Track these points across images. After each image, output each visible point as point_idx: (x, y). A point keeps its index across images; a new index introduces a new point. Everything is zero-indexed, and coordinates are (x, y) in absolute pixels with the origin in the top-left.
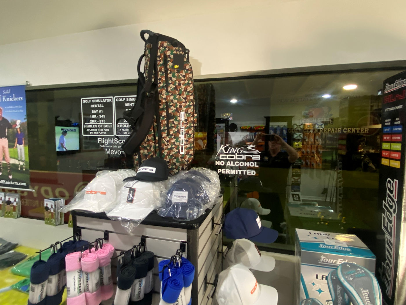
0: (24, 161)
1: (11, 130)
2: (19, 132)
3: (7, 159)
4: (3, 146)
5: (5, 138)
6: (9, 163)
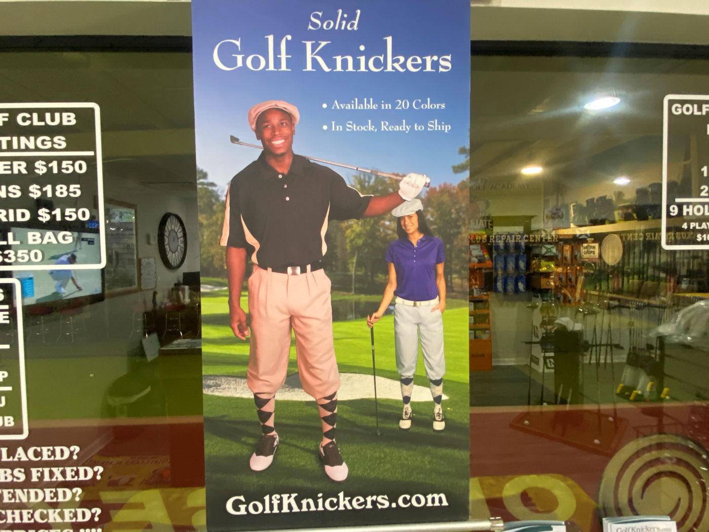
0: (437, 383)
1: (354, 226)
2: (416, 238)
3: (320, 377)
4: (290, 311)
5: (313, 270)
6: (334, 399)
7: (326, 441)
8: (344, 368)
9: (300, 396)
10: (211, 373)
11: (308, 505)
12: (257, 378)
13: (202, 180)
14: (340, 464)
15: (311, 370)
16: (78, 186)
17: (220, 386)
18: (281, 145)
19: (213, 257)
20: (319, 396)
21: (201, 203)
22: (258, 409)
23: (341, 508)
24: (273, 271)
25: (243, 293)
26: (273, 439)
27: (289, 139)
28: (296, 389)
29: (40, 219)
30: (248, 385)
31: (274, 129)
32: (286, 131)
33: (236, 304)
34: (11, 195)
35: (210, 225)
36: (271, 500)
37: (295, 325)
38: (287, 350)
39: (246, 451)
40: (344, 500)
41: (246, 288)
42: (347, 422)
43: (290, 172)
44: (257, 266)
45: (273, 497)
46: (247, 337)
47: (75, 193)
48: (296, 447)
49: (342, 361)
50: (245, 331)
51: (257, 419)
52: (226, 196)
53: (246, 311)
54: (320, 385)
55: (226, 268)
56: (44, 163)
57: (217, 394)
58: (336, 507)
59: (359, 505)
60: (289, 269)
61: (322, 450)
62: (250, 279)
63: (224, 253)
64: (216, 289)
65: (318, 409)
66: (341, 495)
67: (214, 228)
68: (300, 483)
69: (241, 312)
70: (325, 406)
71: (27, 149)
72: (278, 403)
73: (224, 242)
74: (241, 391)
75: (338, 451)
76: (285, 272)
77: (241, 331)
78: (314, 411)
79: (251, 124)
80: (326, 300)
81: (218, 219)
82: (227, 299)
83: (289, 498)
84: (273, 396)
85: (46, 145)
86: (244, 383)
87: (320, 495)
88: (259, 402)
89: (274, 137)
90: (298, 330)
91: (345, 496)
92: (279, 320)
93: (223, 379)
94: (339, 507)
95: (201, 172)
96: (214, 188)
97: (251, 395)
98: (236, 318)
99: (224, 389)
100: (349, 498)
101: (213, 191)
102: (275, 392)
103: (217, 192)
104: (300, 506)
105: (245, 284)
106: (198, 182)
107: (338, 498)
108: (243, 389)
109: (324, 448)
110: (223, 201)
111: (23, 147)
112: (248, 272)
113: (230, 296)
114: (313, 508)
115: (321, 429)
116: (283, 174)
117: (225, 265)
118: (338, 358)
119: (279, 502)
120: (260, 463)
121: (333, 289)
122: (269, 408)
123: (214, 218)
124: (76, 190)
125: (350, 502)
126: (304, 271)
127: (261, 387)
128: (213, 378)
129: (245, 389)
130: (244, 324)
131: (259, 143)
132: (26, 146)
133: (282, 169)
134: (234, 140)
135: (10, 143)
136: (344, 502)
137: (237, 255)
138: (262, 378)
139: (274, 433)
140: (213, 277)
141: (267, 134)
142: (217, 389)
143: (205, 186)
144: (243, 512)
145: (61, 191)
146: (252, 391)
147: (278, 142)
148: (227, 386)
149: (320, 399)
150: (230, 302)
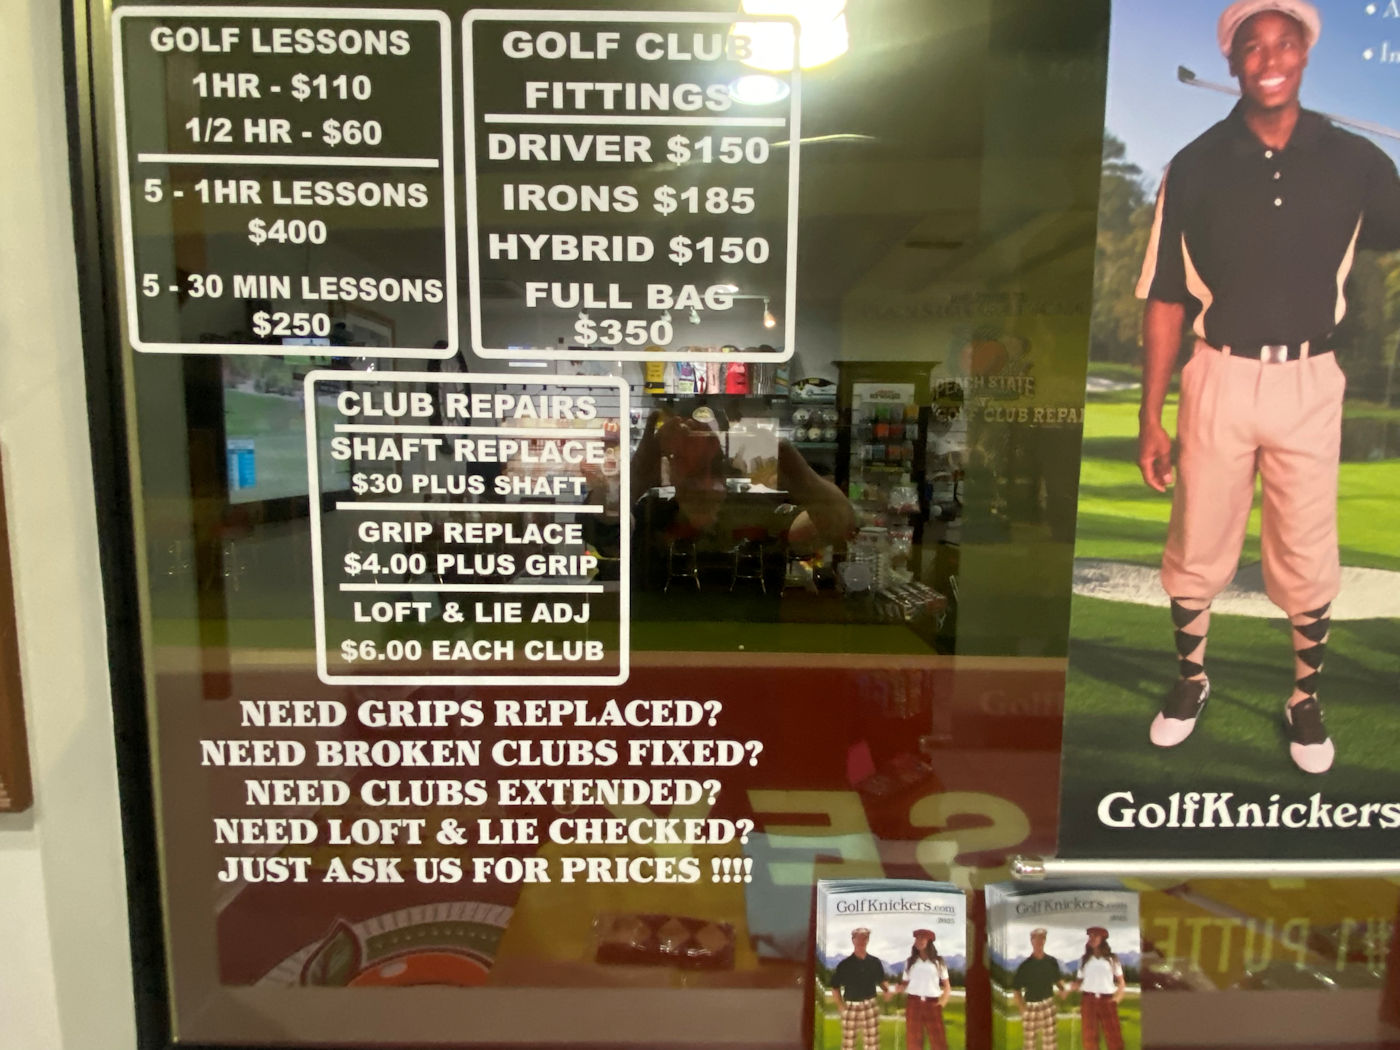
3: (1302, 571)
4: (1256, 438)
5: (1312, 353)
6: (1324, 617)
7: (1300, 696)
8: (1350, 557)
9: (1257, 607)
10: (1093, 554)
11: (1250, 816)
12: (1180, 569)
13: (1113, 161)
14: (1320, 740)
15: (1288, 559)
16: (750, 191)
17: (1107, 579)
18: (1277, 90)
19: (1117, 321)
20: (1296, 610)
21: (1105, 208)
22: (1177, 629)
23: (1313, 824)
24: (1232, 353)
25: (1170, 397)
26: (1199, 687)
27: (1294, 76)
28: (1253, 595)
29: (673, 257)
30: (1163, 583)
31: (1266, 55)
32: (1290, 59)
33: (1153, 420)
34: (618, 207)
35: (1120, 255)
36: (1182, 802)
37: (1265, 465)
38: (1243, 514)
39: (1145, 707)
40: (1320, 809)
41: (1175, 388)
42: (1344, 661)
43: (1289, 146)
44: (1203, 344)
45: (1187, 798)
46: (1169, 486)
47: (743, 205)
48: (1241, 704)
49: (1348, 542)
50: (1165, 474)
51: (1172, 648)
52: (1158, 195)
53: (1172, 433)
54: (1298, 589)
55: (1141, 343)
56: (685, 141)
57: (1100, 594)
58: (1304, 822)
59: (1347, 820)
60: (1266, 351)
61: (1289, 713)
62: (1188, 367)
63: (1141, 314)
64: (1119, 387)
65: (1290, 635)
66: (1316, 799)
67: (1126, 260)
68: (1241, 773)
69: (1160, 436)
70: (1304, 630)
71: (654, 110)
72: (1215, 619)
73: (1143, 292)
74: (1147, 592)
75: (1319, 716)
76: (1256, 355)
77: (1159, 473)
78: (1282, 639)
79: (1223, 43)
80: (1332, 419)
81: (1135, 243)
82: (1137, 407)
83: (1216, 800)
84: (1207, 605)
85: (692, 102)
86: (1155, 577)
87: (1275, 798)
88: (1180, 614)
89: (1264, 72)
90: (1268, 475)
91: (1323, 801)
92: (1234, 454)
93: (1115, 568)
94: (1308, 822)
95: (1113, 142)
96: (1135, 177)
97: (1166, 601)
98: (1151, 448)
99: (1115, 586)
100: (1329, 806)
101: (1132, 183)
102: (1213, 597)
103: (1141, 184)
104: (1235, 816)
105: (1174, 378)
106: (1105, 163)
107: (1309, 804)
108: (1151, 588)
109: (1294, 710)
110: (1150, 204)
111: (645, 106)
112: (1184, 354)
113: (1144, 402)
114: (1258, 822)
115: (1292, 672)
116: (1274, 150)
117: (1140, 337)
118: (1341, 536)
119: (1197, 806)
120: (1170, 732)
121: (1348, 395)
122: (1198, 627)
123: (1129, 240)
124: (745, 200)
125: (1331, 813)
126: (1294, 355)
127: (1186, 587)
128: (1095, 564)
129: (1155, 589)
130: (1166, 460)
131: (1234, 83)
132: (652, 103)
133: (1274, 139)
134: (1185, 75)
135: (619, 97)
136: (1319, 813)
137: (1166, 319)
138: (1190, 568)
139: (1202, 676)
140: (1116, 360)
141: (1252, 64)
142: (1101, 586)
143: (1119, 173)
144: (1127, 822)
145: (717, 201)
146: (1168, 593)
147: (1272, 83)
148: (1122, 581)
149: (1297, 615)
150: (1143, 416)
